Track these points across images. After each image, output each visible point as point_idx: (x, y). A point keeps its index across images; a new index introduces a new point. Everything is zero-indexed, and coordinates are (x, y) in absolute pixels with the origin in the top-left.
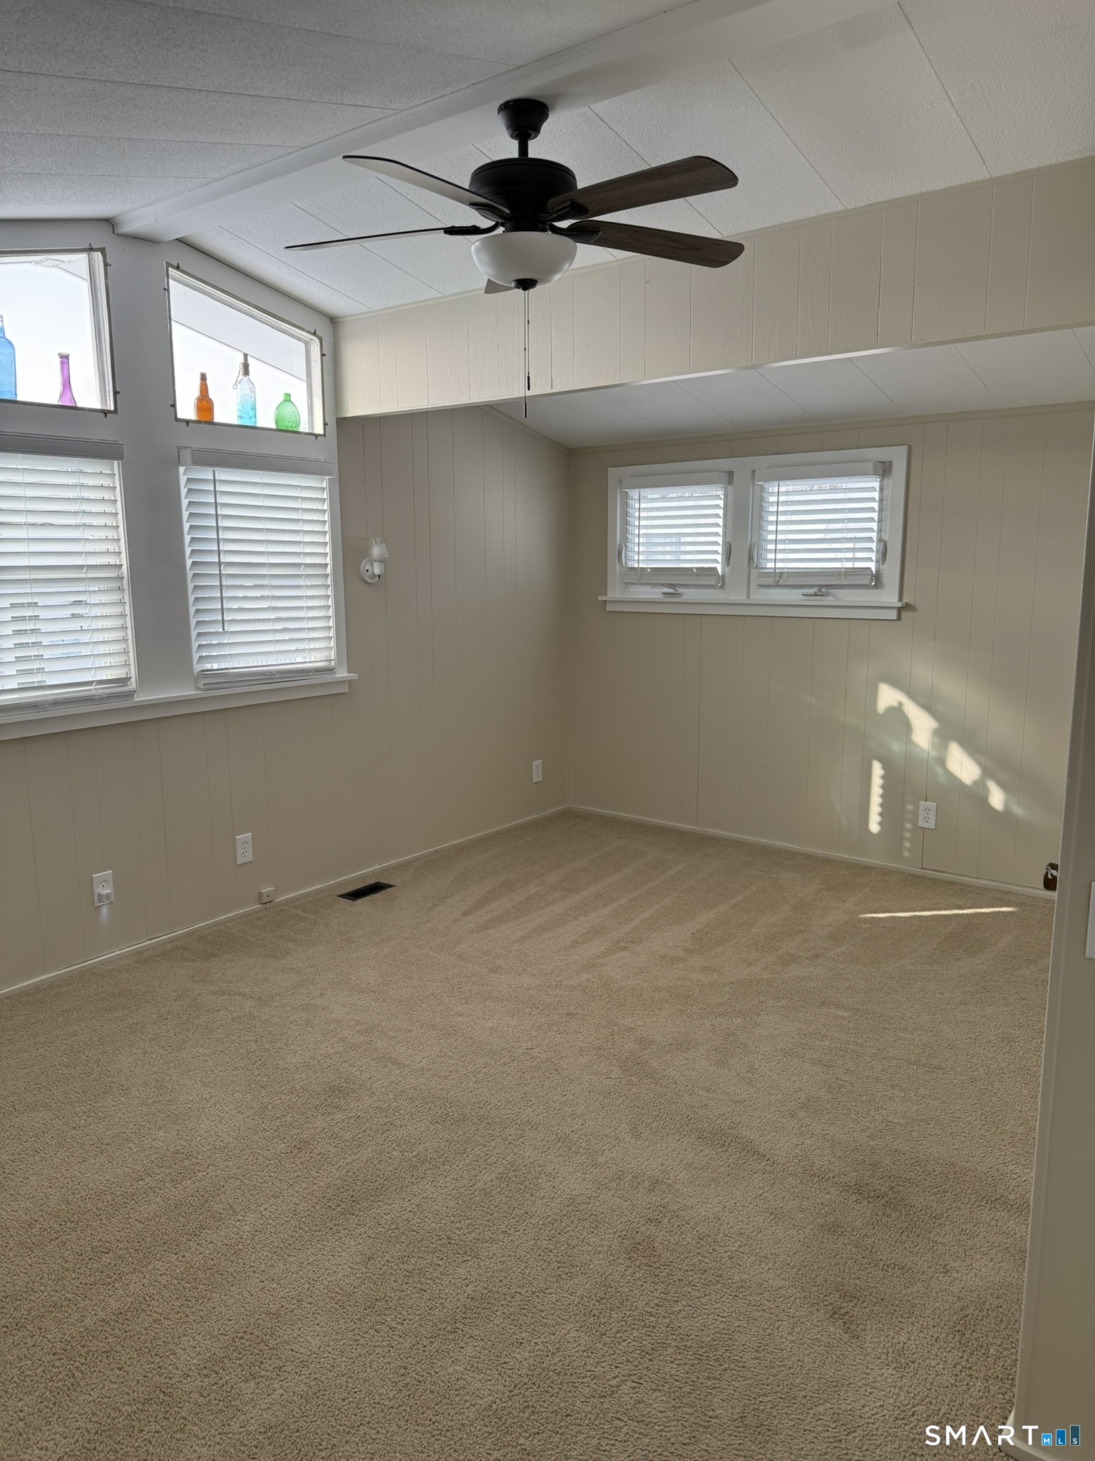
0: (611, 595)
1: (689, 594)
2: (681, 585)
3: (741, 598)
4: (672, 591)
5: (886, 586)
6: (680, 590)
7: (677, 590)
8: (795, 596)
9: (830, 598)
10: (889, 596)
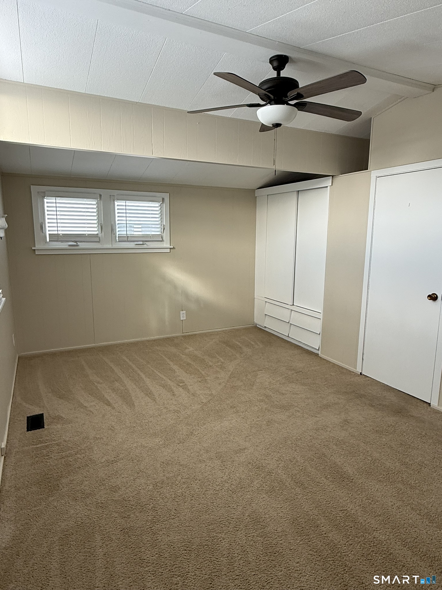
0: (37, 247)
1: (82, 245)
2: (79, 241)
3: (109, 246)
4: (75, 244)
5: (165, 241)
6: (79, 243)
7: (77, 243)
8: (132, 245)
9: (145, 245)
10: (166, 244)
